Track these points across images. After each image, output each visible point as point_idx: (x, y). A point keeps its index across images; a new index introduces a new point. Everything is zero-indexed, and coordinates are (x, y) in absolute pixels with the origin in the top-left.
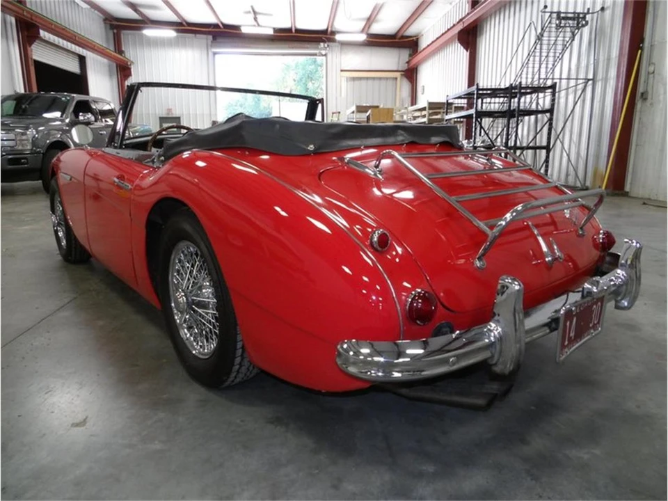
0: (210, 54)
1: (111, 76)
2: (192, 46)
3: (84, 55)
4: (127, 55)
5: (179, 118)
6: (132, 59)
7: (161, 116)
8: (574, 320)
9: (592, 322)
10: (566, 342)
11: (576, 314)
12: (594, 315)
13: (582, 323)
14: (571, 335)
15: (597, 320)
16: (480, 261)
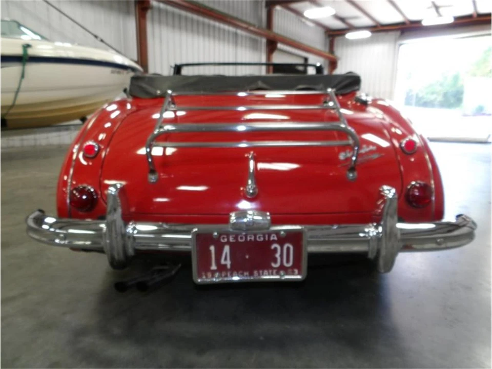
2: (383, 42)
3: (308, 57)
4: (336, 54)
6: (339, 56)
8: (227, 249)
9: (275, 261)
10: (214, 267)
11: (228, 243)
12: (278, 255)
13: (247, 257)
14: (223, 262)
15: (291, 264)
16: (152, 175)
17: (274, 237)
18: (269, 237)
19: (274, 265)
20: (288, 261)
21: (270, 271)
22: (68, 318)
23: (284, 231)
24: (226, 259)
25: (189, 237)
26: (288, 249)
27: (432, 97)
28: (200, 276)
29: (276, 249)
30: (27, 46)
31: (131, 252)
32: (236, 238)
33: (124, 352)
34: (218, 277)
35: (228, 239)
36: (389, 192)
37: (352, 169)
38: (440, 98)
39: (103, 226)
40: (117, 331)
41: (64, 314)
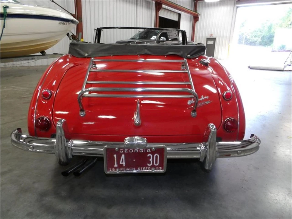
0: (235, 8)
1: (190, 21)
2: (227, 5)
3: (180, 13)
4: (198, 12)
5: (215, 38)
6: (200, 13)
7: (208, 37)
8: (123, 156)
9: (150, 163)
10: (116, 166)
11: (124, 153)
12: (151, 160)
13: (134, 160)
14: (121, 163)
15: (158, 164)
16: (82, 112)
17: (149, 150)
18: (146, 150)
19: (148, 165)
20: (156, 163)
21: (147, 168)
22: (36, 185)
23: (155, 147)
24: (122, 161)
25: (103, 149)
26: (157, 157)
27: (255, 39)
28: (109, 170)
29: (150, 156)
30: (6, 7)
31: (70, 156)
32: (128, 151)
33: (68, 206)
34: (118, 171)
35: (124, 151)
36: (212, 127)
37: (194, 111)
38: (260, 40)
39: (55, 140)
40: (63, 194)
41: (34, 182)
